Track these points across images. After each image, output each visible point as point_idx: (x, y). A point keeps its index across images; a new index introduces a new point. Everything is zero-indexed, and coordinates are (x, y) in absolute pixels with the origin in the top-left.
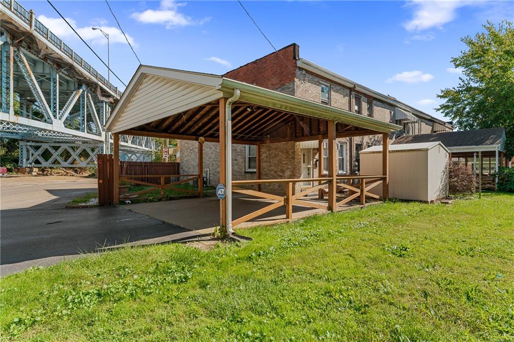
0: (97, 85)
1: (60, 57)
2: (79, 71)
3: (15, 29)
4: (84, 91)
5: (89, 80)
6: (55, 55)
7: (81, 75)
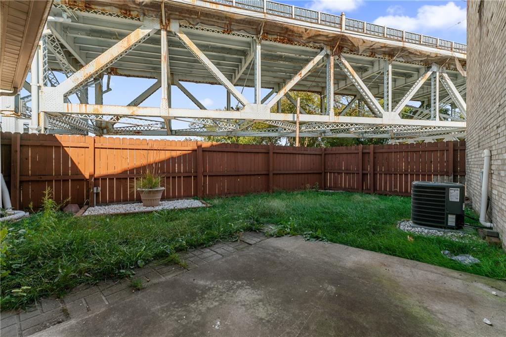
0: (452, 59)
1: (383, 45)
2: (416, 51)
3: (325, 39)
4: (434, 73)
5: (436, 56)
6: (376, 45)
7: (421, 54)
